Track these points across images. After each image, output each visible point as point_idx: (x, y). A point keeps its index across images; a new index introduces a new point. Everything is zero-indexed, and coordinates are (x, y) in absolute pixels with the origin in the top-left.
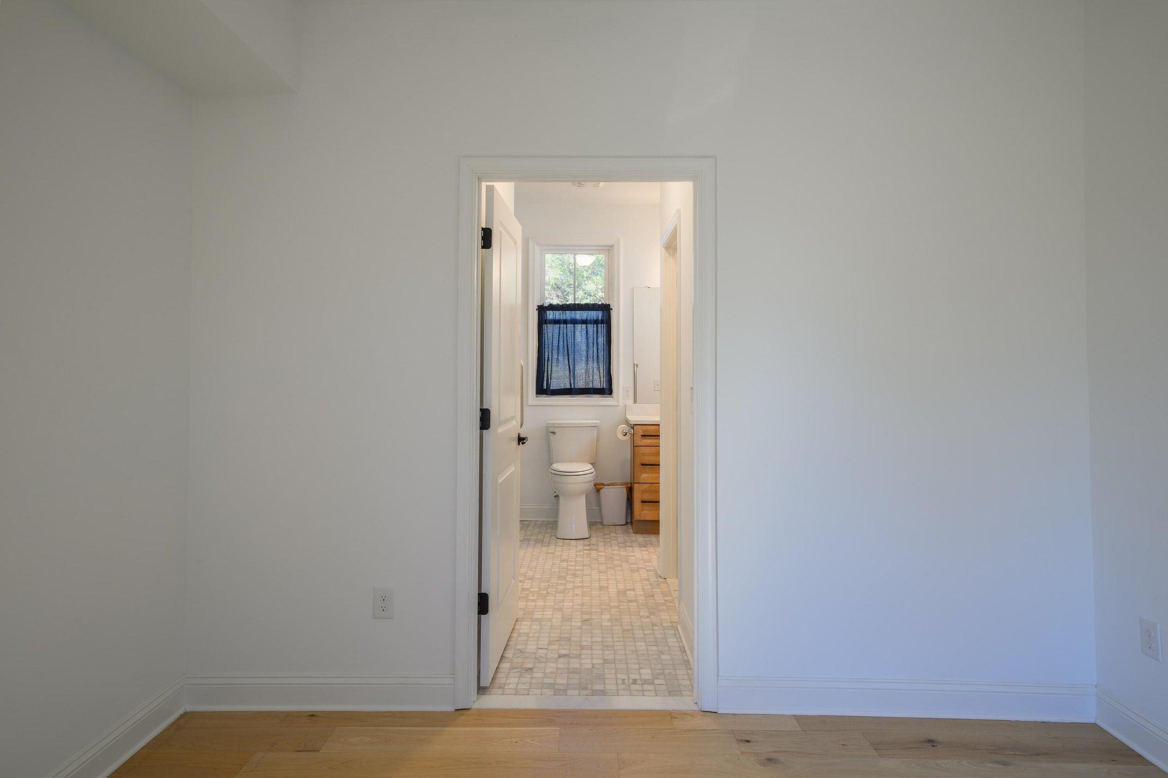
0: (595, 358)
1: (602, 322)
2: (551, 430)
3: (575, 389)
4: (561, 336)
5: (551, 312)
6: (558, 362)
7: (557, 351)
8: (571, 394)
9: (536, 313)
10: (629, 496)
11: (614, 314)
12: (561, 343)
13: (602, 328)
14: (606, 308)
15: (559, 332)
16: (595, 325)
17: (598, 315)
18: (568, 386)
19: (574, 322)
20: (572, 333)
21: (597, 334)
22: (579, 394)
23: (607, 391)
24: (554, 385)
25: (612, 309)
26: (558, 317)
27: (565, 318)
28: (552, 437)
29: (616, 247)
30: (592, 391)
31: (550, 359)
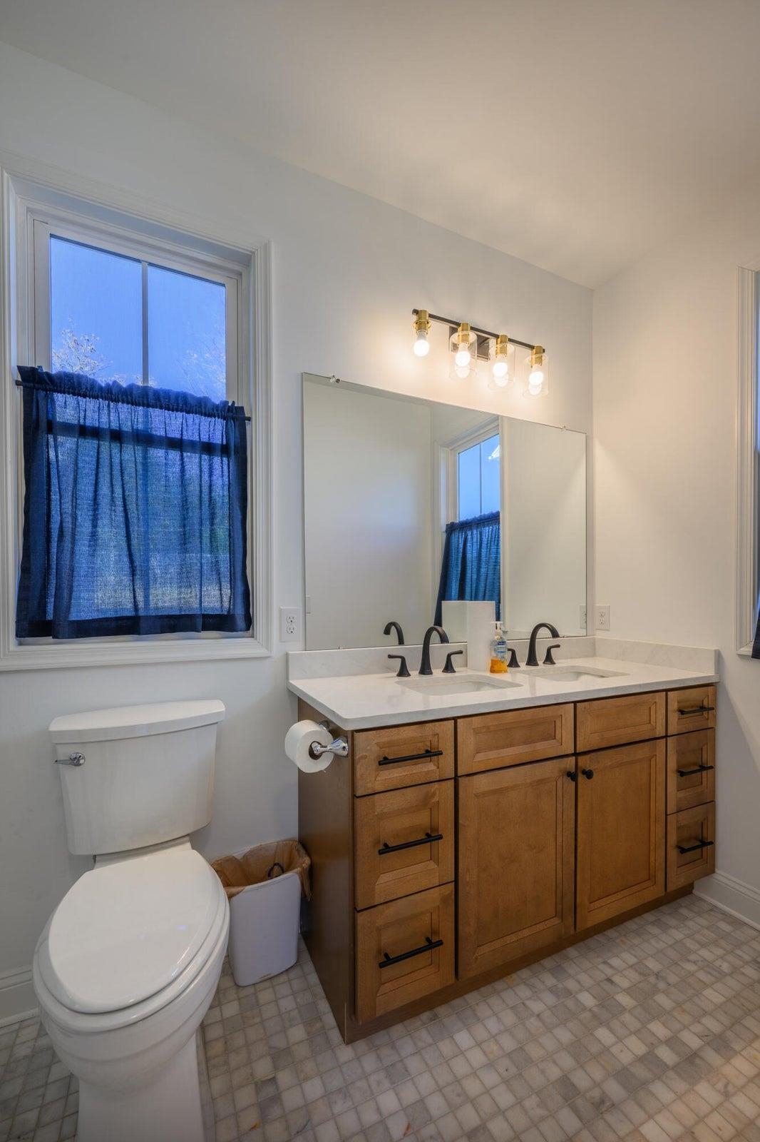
0: (206, 540)
1: (225, 450)
2: (65, 752)
3: (148, 618)
4: (105, 470)
5: (71, 399)
6: (95, 545)
7: (91, 513)
8: (139, 634)
9: (19, 392)
10: (307, 889)
11: (256, 433)
12: (104, 489)
13: (221, 467)
14: (235, 416)
15: (98, 459)
16: (205, 457)
17: (214, 430)
18: (127, 610)
19: (145, 439)
20: (140, 467)
21: (211, 475)
22: (162, 632)
23: (240, 622)
24: (82, 610)
25: (249, 419)
26: (91, 421)
27: (114, 426)
28: (70, 774)
29: (259, 262)
30: (199, 622)
31: (68, 532)
